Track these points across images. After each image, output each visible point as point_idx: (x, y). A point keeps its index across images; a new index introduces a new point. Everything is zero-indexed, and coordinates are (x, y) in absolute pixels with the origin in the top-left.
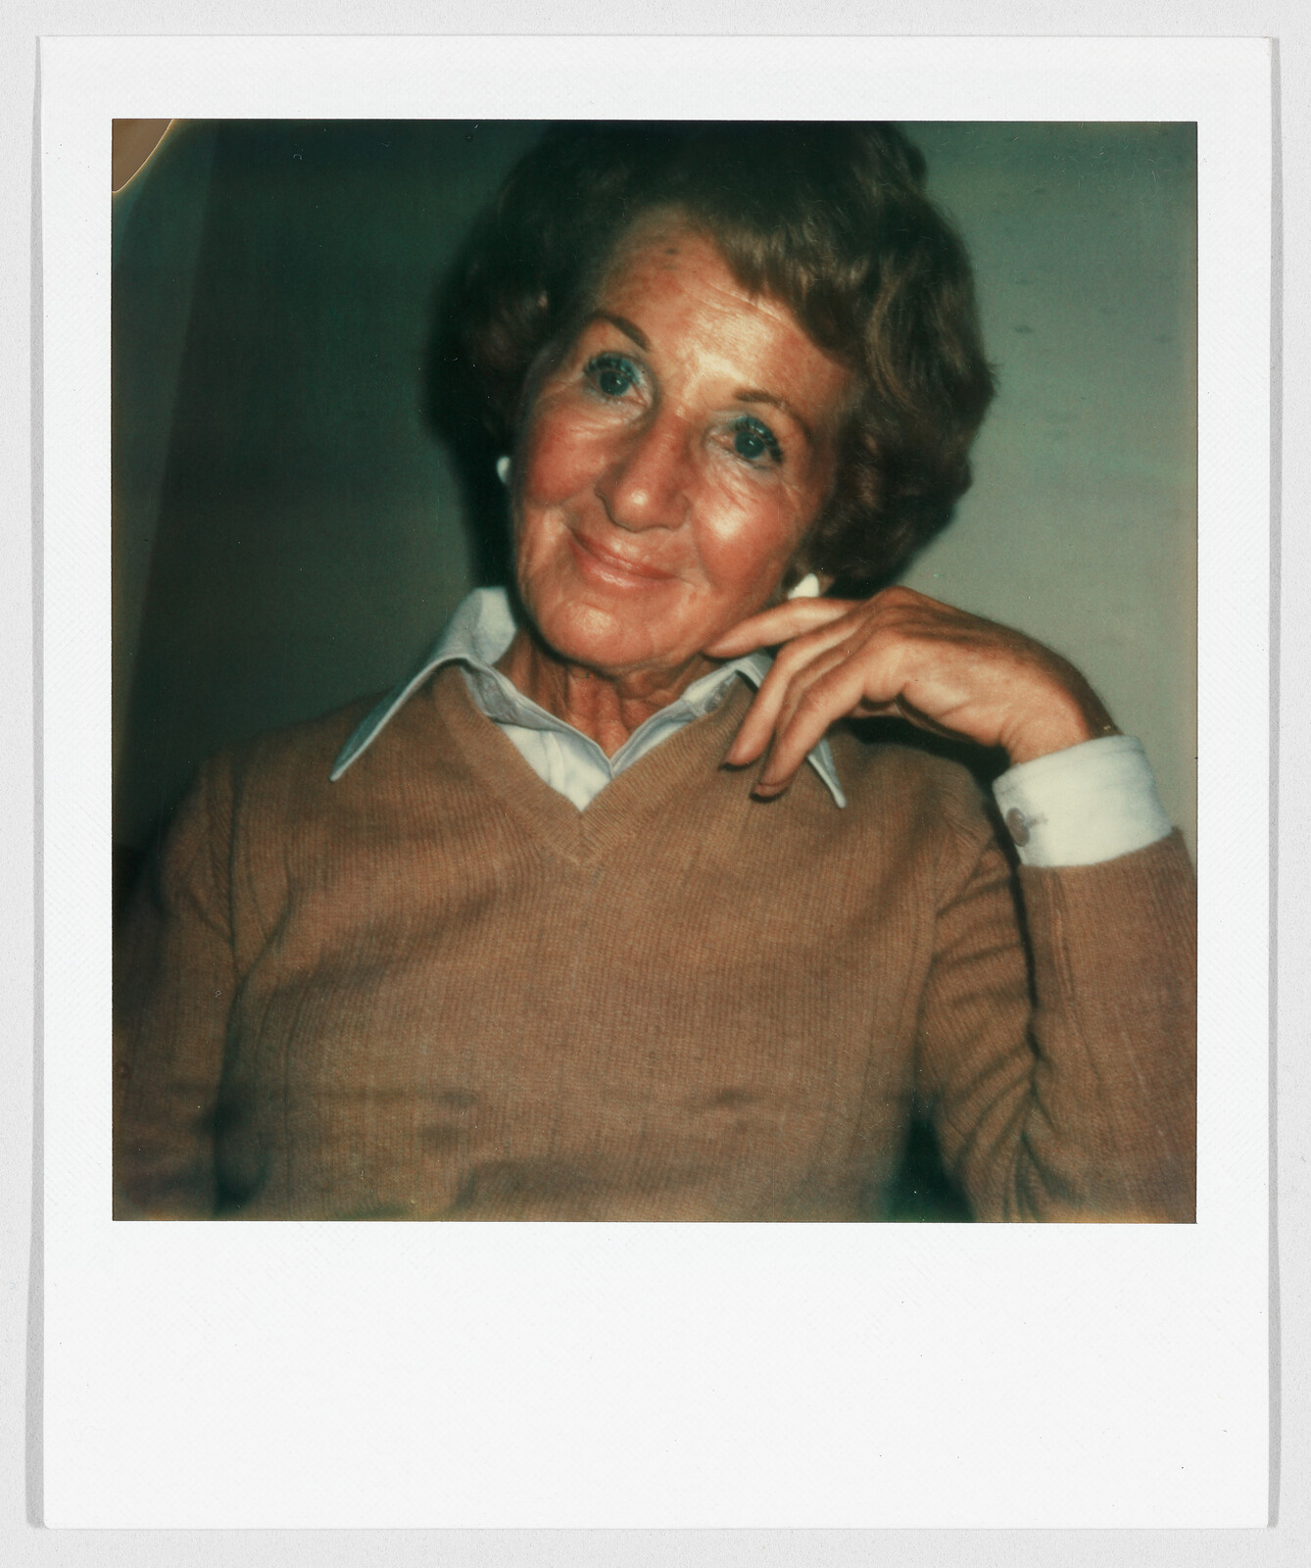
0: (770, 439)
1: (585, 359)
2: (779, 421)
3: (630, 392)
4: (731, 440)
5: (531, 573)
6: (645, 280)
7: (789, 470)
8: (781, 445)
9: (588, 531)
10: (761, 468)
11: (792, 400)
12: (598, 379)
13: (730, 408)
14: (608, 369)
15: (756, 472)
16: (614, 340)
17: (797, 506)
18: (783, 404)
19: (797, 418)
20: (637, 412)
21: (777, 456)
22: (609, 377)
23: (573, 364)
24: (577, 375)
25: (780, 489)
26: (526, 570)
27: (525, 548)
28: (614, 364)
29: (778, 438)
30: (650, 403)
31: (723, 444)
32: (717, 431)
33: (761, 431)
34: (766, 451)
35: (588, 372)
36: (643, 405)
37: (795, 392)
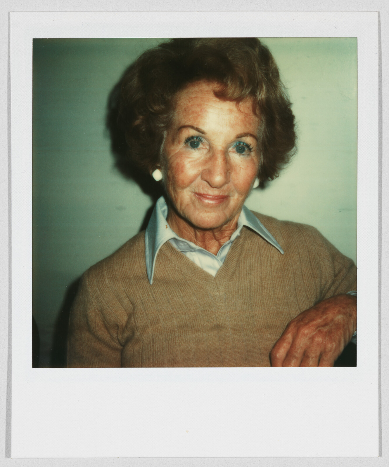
1: (184, 140)
2: (249, 140)
4: (235, 150)
5: (183, 208)
7: (253, 154)
8: (251, 147)
10: (246, 155)
11: (251, 133)
12: (189, 144)
13: (234, 141)
15: (245, 157)
16: (192, 132)
17: (257, 162)
18: (249, 135)
19: (254, 137)
20: (205, 151)
22: (193, 143)
23: (179, 142)
24: (182, 146)
26: (181, 207)
27: (179, 201)
29: (249, 145)
30: (208, 147)
31: (233, 152)
32: (230, 149)
33: (242, 144)
34: (246, 149)
35: (185, 143)
36: (207, 148)
37: (251, 130)
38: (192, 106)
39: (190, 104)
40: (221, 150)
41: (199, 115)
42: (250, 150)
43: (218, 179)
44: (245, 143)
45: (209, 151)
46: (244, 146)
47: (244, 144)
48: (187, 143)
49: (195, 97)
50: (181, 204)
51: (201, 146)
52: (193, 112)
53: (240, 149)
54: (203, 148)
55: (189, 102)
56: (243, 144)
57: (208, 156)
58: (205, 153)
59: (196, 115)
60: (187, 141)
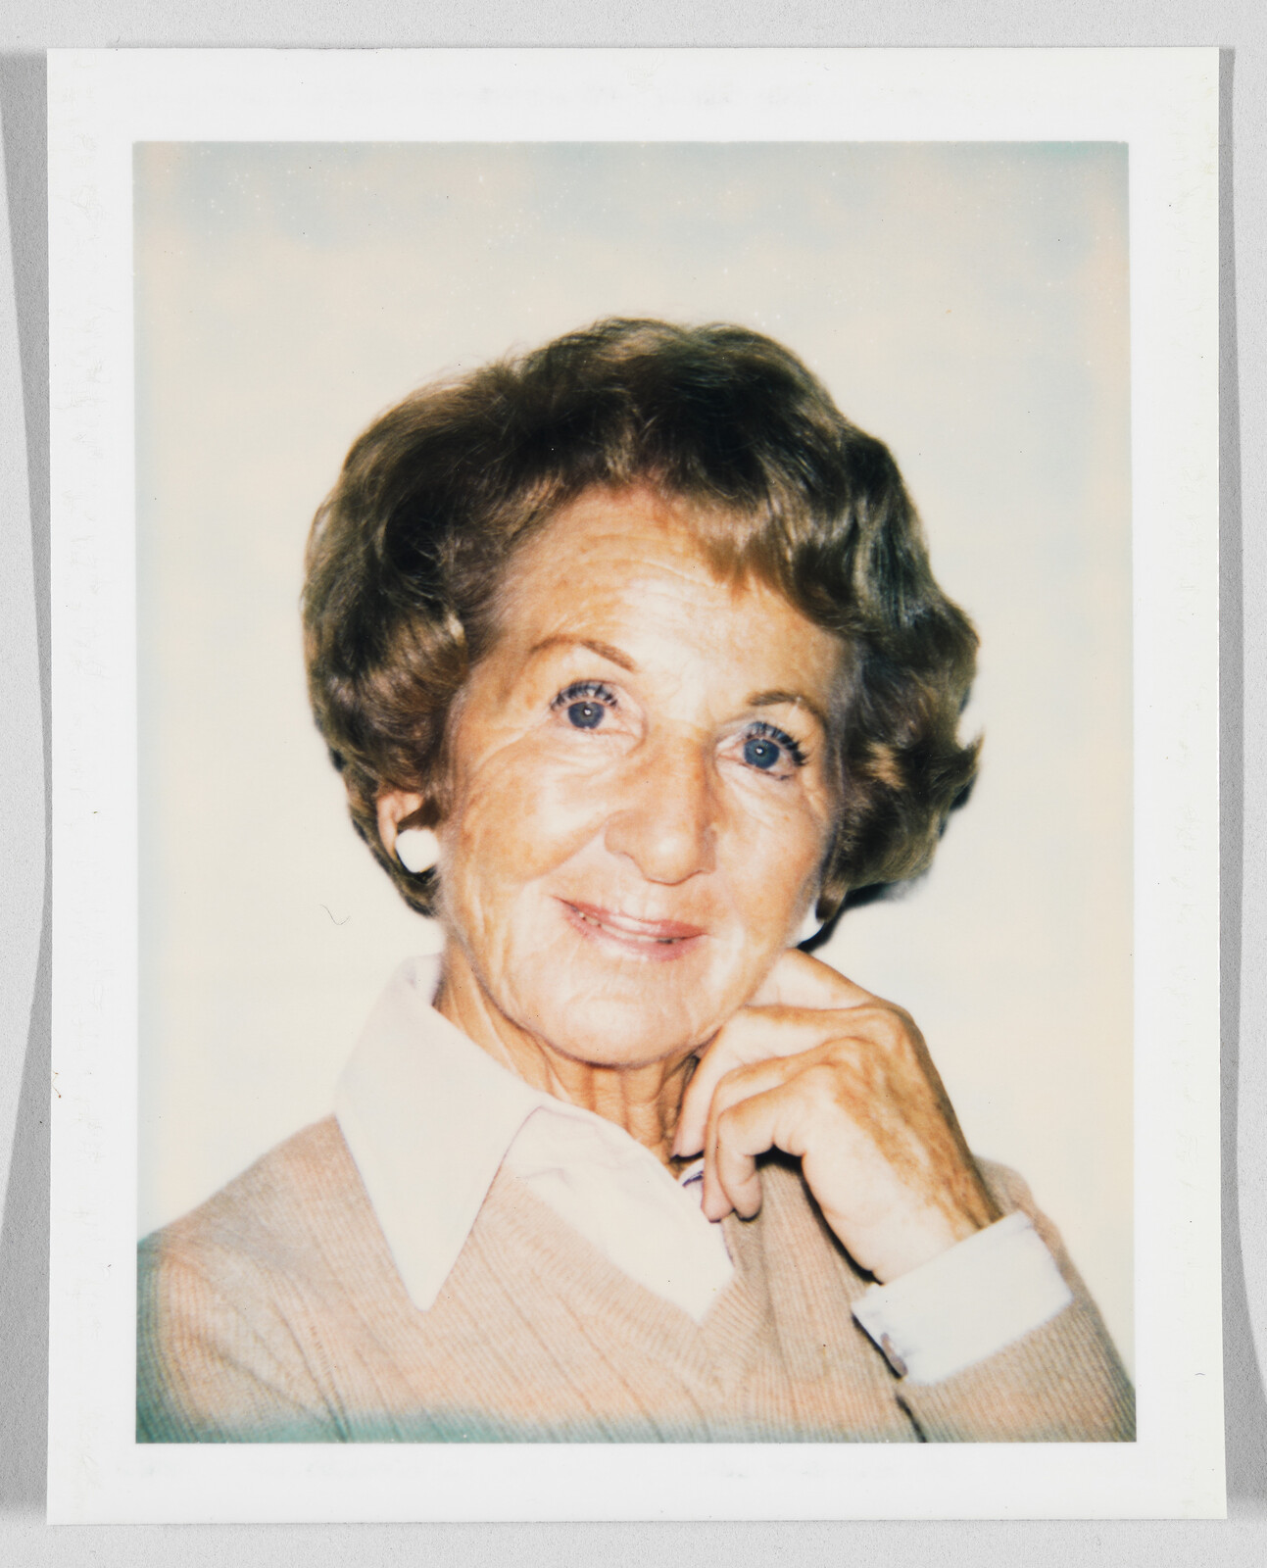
0: (791, 744)
1: (550, 694)
2: (794, 721)
4: (740, 753)
7: (809, 775)
8: (802, 748)
10: (784, 778)
11: (807, 693)
12: (565, 715)
13: (741, 717)
15: (779, 784)
16: (582, 664)
17: (822, 814)
18: (798, 699)
19: (815, 711)
20: (626, 744)
22: (579, 708)
23: (530, 701)
24: (540, 714)
25: (803, 798)
27: (500, 935)
29: (795, 740)
30: (637, 730)
31: (734, 759)
32: (723, 746)
33: (769, 733)
34: (784, 755)
35: (552, 707)
36: (632, 735)
37: (807, 683)
38: (591, 564)
39: (584, 559)
40: (689, 741)
41: (617, 601)
42: (798, 759)
43: (671, 846)
44: (780, 731)
45: (642, 742)
46: (775, 742)
47: (779, 736)
48: (557, 708)
49: (604, 537)
50: (507, 952)
51: (609, 720)
52: (596, 588)
53: (760, 751)
54: (618, 732)
55: (584, 551)
56: (773, 735)
57: (636, 760)
58: (624, 753)
59: (608, 598)
60: (560, 699)
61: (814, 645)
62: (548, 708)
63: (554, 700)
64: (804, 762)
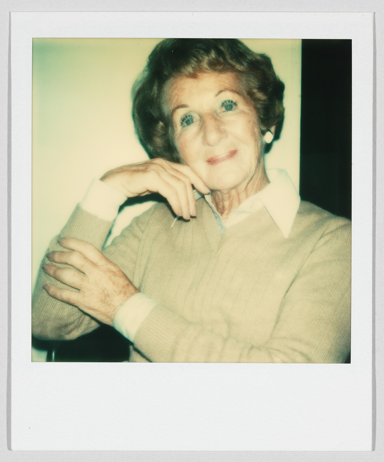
1: (178, 122)
2: (229, 96)
3: (194, 120)
6: (176, 94)
7: (242, 105)
8: (234, 101)
9: (210, 157)
12: (185, 124)
14: (185, 120)
17: (249, 112)
20: (198, 122)
21: (235, 104)
22: (187, 121)
24: (180, 128)
25: (242, 111)
28: (185, 118)
31: (223, 112)
34: (233, 105)
37: (227, 85)
41: (178, 95)
45: (200, 120)
48: (182, 125)
52: (174, 96)
53: (228, 107)
57: (201, 124)
58: (199, 124)
60: (182, 123)
61: (224, 78)
62: (181, 126)
63: (181, 124)
64: (237, 104)
